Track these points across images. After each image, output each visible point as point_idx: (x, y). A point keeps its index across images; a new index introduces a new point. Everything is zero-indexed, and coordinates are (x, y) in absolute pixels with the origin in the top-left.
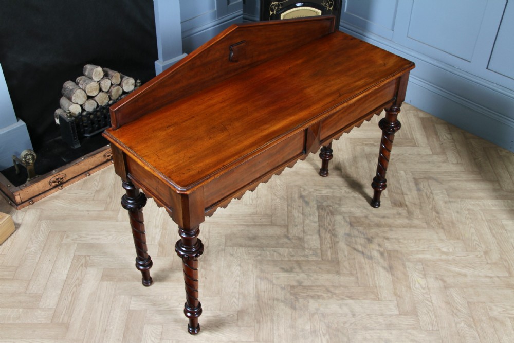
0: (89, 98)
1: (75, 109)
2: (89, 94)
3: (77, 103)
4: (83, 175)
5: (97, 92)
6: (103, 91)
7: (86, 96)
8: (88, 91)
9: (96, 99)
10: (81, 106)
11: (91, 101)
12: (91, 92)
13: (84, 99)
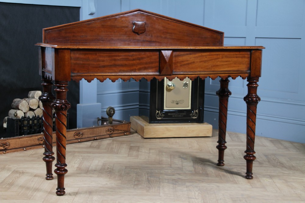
0: (31, 109)
1: (20, 114)
2: (31, 107)
3: (22, 110)
4: (21, 149)
5: (37, 107)
6: (40, 108)
7: (29, 107)
8: (31, 105)
9: (35, 112)
10: (25, 113)
11: (31, 112)
12: (32, 105)
13: (28, 109)
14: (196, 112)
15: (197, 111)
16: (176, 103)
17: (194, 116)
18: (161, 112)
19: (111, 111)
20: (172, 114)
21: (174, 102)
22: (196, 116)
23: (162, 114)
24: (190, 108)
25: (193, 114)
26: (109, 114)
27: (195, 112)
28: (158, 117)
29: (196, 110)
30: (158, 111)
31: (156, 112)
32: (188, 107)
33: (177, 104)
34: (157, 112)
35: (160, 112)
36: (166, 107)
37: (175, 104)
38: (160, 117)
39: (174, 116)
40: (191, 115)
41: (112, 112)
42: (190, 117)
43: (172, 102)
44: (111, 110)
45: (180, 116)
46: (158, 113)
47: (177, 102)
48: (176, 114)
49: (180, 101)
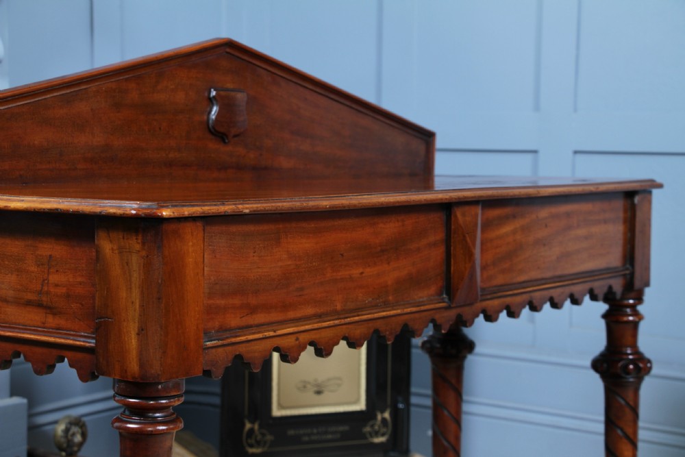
14: (384, 420)
15: (387, 415)
16: (316, 389)
17: (377, 434)
18: (261, 427)
19: (74, 434)
20: (302, 432)
21: (309, 386)
22: (383, 435)
23: (263, 435)
24: (361, 406)
25: (372, 426)
26: (65, 445)
27: (379, 417)
28: (251, 446)
29: (383, 412)
30: (252, 422)
31: (244, 425)
32: (357, 401)
33: (319, 393)
34: (248, 426)
35: (256, 427)
36: (281, 407)
37: (310, 396)
38: (258, 444)
39: (306, 439)
40: (367, 429)
41: (78, 438)
42: (364, 436)
43: (299, 389)
44: (74, 429)
45: (329, 437)
46: (251, 431)
47: (318, 385)
48: (315, 431)
49: (329, 380)
